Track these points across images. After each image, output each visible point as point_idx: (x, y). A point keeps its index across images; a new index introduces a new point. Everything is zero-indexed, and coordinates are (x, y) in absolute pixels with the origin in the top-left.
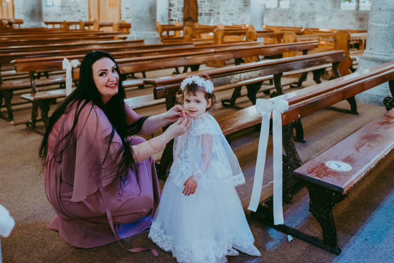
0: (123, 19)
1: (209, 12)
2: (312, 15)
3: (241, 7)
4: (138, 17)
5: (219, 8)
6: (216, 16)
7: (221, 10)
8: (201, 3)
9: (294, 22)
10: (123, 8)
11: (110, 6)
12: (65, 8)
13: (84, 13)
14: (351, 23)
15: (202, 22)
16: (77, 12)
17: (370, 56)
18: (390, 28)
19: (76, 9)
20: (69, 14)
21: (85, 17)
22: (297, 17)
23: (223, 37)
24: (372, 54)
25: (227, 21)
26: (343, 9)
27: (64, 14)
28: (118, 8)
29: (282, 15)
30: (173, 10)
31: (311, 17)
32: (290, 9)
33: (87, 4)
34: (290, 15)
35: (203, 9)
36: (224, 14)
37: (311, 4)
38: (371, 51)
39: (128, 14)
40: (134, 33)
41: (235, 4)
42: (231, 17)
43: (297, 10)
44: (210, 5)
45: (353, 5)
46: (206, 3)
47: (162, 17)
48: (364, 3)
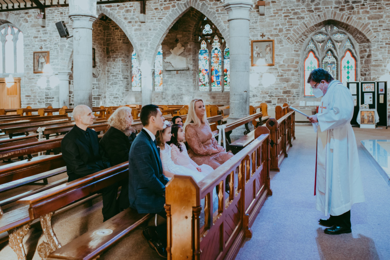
0: (23, 105)
2: (181, 96)
3: (124, 91)
5: (105, 93)
6: (103, 99)
7: (107, 95)
9: (167, 101)
10: (23, 96)
11: (8, 94)
17: (232, 117)
18: (240, 103)
22: (169, 98)
26: (201, 91)
29: (157, 97)
31: (179, 97)
32: (162, 92)
34: (164, 97)
36: (109, 97)
37: (179, 88)
39: (29, 101)
41: (119, 90)
42: (117, 100)
43: (169, 92)
44: (99, 91)
45: (207, 88)
46: (95, 89)
47: (64, 103)
48: (214, 86)
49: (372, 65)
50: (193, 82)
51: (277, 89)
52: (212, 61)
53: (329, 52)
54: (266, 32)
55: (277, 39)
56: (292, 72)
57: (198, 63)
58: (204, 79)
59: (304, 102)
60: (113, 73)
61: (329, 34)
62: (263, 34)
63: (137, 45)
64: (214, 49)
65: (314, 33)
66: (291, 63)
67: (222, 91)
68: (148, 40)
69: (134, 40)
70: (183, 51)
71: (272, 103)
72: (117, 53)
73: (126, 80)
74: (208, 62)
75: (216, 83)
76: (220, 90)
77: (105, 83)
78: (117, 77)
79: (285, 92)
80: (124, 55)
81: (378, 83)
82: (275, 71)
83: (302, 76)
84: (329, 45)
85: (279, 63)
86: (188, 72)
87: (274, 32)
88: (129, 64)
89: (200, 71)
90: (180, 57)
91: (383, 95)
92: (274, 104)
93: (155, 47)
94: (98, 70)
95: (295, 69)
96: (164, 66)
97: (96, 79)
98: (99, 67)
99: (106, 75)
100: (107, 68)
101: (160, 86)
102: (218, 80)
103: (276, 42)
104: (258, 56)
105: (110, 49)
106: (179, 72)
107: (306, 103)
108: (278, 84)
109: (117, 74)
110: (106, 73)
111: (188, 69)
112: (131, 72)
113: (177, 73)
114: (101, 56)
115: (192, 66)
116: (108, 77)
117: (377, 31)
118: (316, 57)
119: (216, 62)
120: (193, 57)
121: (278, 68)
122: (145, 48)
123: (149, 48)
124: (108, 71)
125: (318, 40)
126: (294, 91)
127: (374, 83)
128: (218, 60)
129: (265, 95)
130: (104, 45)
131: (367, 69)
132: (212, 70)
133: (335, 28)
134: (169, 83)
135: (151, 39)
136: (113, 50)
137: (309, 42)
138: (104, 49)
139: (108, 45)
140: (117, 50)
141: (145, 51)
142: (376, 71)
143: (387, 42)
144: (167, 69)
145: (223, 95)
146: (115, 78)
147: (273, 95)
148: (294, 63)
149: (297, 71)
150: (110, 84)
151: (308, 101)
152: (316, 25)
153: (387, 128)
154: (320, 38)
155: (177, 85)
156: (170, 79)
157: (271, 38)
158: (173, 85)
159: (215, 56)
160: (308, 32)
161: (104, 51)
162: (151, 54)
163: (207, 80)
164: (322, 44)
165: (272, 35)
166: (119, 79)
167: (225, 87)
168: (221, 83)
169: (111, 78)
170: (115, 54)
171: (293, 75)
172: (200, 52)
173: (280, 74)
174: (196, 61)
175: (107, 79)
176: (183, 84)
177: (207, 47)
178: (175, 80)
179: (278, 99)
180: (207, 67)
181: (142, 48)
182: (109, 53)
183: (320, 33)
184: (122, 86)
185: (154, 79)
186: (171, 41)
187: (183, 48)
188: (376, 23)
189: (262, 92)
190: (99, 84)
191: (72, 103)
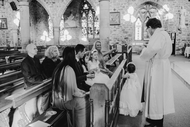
1: (32, 41)
5: (36, 39)
9: (67, 43)
18: (105, 44)
25: (39, 44)
30: (19, 41)
31: (73, 41)
36: (38, 41)
44: (33, 38)
45: (86, 36)
47: (16, 44)
48: (89, 35)
49: (169, 25)
51: (121, 37)
52: (88, 23)
53: (148, 18)
54: (116, 8)
55: (122, 11)
56: (129, 28)
57: (81, 24)
59: (135, 43)
60: (39, 29)
61: (148, 9)
62: (115, 9)
63: (51, 15)
64: (89, 17)
65: (140, 8)
66: (129, 23)
67: (94, 38)
68: (56, 12)
69: (49, 12)
70: (74, 18)
71: (119, 44)
72: (41, 19)
74: (86, 24)
75: (90, 34)
76: (93, 37)
77: (36, 34)
78: (41, 31)
79: (125, 38)
80: (44, 20)
81: (171, 34)
82: (120, 28)
83: (134, 30)
84: (148, 14)
85: (123, 24)
86: (76, 29)
87: (120, 8)
88: (47, 25)
89: (83, 28)
90: (72, 21)
91: (174, 40)
92: (120, 44)
93: (60, 16)
94: (32, 28)
95: (130, 27)
96: (64, 26)
98: (32, 26)
99: (36, 30)
100: (36, 27)
102: (91, 33)
103: (121, 13)
104: (112, 20)
105: (37, 17)
106: (72, 28)
107: (135, 44)
108: (122, 34)
109: (41, 30)
110: (36, 29)
111: (77, 27)
112: (48, 29)
113: (71, 29)
114: (33, 20)
115: (78, 25)
116: (37, 31)
117: (172, 7)
118: (141, 21)
119: (90, 24)
120: (79, 21)
121: (122, 26)
122: (55, 16)
123: (57, 16)
124: (37, 28)
125: (142, 12)
126: (130, 38)
127: (170, 34)
128: (91, 22)
129: (116, 40)
130: (34, 15)
131: (166, 26)
132: (88, 28)
133: (151, 6)
135: (58, 12)
136: (39, 18)
137: (138, 13)
138: (34, 17)
139: (36, 15)
140: (41, 17)
141: (55, 18)
142: (171, 27)
143: (177, 13)
144: (66, 27)
145: (94, 40)
146: (41, 32)
147: (119, 40)
148: (130, 24)
149: (131, 28)
150: (38, 35)
151: (137, 43)
152: (141, 4)
153: (175, 56)
154: (143, 11)
157: (119, 11)
159: (90, 20)
160: (137, 8)
161: (34, 18)
162: (58, 20)
163: (86, 32)
164: (144, 14)
165: (119, 9)
167: (95, 36)
168: (93, 34)
169: (38, 32)
170: (40, 19)
171: (129, 30)
172: (82, 18)
173: (123, 29)
174: (80, 23)
175: (36, 32)
176: (74, 35)
177: (86, 16)
179: (122, 42)
180: (86, 26)
181: (54, 16)
182: (37, 19)
183: (143, 8)
185: (60, 32)
186: (68, 13)
187: (74, 16)
188: (172, 3)
189: (114, 38)
190: (32, 35)
191: (20, 44)
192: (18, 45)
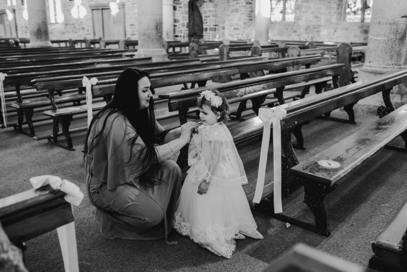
0: (128, 36)
1: (214, 27)
2: (317, 28)
3: (247, 21)
4: (144, 34)
5: (224, 23)
6: (221, 31)
7: (226, 25)
8: (206, 18)
9: (299, 35)
10: (128, 25)
11: (114, 23)
12: (69, 26)
13: (88, 30)
14: (355, 36)
15: (207, 37)
16: (81, 30)
17: (369, 69)
18: (388, 41)
19: (80, 27)
20: (73, 31)
21: (90, 34)
22: (302, 30)
23: (228, 53)
24: (371, 67)
25: (232, 36)
26: (348, 21)
27: (68, 32)
28: (122, 25)
29: (287, 29)
30: (178, 26)
31: (316, 30)
32: (295, 22)
33: (91, 21)
34: (295, 29)
35: (208, 24)
36: (229, 29)
37: (316, 17)
38: (370, 64)
39: (133, 31)
40: (142, 50)
41: (240, 19)
42: (237, 32)
43: (302, 23)
44: (215, 20)
45: (358, 17)
46: (211, 18)
47: (167, 34)
48: (369, 14)
50: (338, 9)
58: (355, 3)
73: (249, 5)
77: (225, 10)
97: (212, 4)
101: (292, 14)
116: (228, 2)
134: (304, 9)
146: (237, 3)
155: (313, 13)
156: (305, 4)
158: (309, 12)
163: (359, 5)
166: (241, 5)
175: (226, 4)
176: (323, 11)
178: (312, 5)
184: (244, 14)
185: (284, 5)
190: (215, 11)
191: (179, 35)
192: (171, 35)
